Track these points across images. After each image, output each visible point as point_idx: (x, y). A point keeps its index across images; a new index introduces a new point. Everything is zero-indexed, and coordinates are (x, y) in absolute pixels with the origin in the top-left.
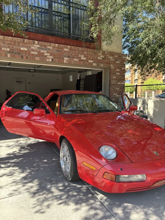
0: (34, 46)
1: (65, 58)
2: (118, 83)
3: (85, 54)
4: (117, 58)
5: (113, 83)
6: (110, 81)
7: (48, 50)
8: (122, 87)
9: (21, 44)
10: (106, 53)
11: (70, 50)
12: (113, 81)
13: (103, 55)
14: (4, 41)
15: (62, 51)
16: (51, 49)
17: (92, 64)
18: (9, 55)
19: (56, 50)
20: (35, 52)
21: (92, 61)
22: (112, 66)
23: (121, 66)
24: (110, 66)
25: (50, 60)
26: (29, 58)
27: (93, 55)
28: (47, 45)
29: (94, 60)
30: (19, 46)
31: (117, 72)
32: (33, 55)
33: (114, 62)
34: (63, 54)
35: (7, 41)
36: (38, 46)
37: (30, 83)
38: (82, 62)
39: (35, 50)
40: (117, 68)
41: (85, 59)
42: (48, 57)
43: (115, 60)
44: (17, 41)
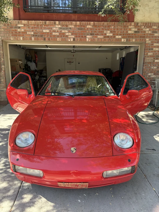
0: (55, 27)
1: (88, 37)
2: (156, 61)
3: (111, 29)
4: (156, 29)
5: (148, 61)
6: (144, 59)
7: (70, 29)
9: (44, 26)
10: (139, 25)
11: (94, 26)
12: (148, 58)
13: (135, 28)
14: (28, 26)
15: (84, 29)
16: (72, 28)
17: (120, 39)
18: (33, 38)
19: (78, 28)
20: (57, 33)
21: (120, 37)
22: (147, 40)
24: (145, 40)
25: (71, 39)
26: (50, 39)
27: (121, 29)
28: (68, 24)
29: (124, 34)
30: (41, 28)
31: (155, 47)
32: (54, 36)
33: (150, 34)
34: (86, 31)
35: (31, 25)
36: (59, 26)
37: (79, 63)
38: (107, 39)
39: (56, 31)
40: (155, 42)
41: (111, 35)
42: (69, 37)
43: (153, 32)
44: (39, 24)
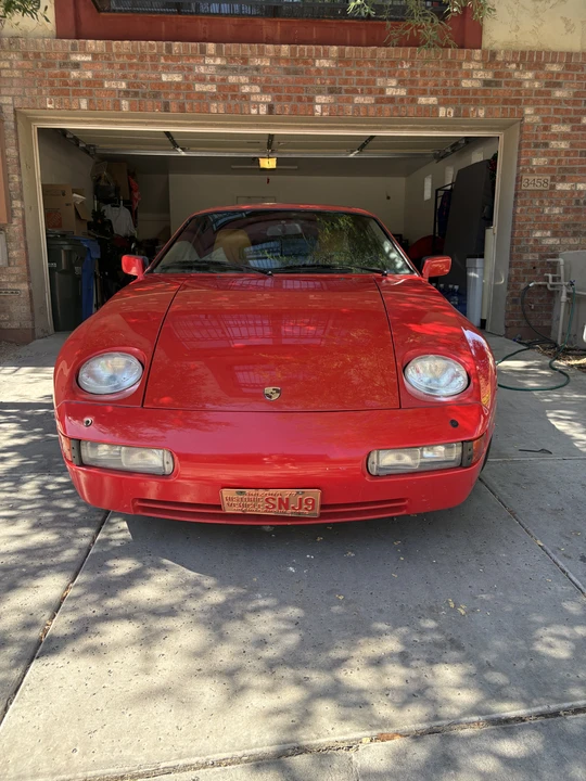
0: (204, 64)
1: (320, 99)
2: (560, 187)
3: (401, 74)
4: (558, 75)
5: (531, 187)
6: (519, 179)
7: (255, 73)
8: (577, 202)
9: (163, 61)
10: (499, 58)
11: (341, 61)
12: (531, 178)
13: (486, 68)
14: (109, 59)
15: (308, 72)
16: (265, 67)
17: (434, 109)
18: (125, 103)
19: (285, 69)
20: (209, 86)
21: (433, 100)
22: (528, 111)
23: (576, 112)
24: (521, 112)
25: (261, 108)
26: (187, 106)
27: (437, 73)
28: (249, 53)
29: (445, 92)
30: (155, 67)
31: (555, 137)
32: (201, 95)
33: (539, 92)
34: (311, 80)
35: (119, 56)
36: (219, 61)
38: (387, 107)
39: (208, 77)
40: (557, 121)
41: (403, 92)
42: (253, 98)
43: (548, 85)
44: (147, 51)
